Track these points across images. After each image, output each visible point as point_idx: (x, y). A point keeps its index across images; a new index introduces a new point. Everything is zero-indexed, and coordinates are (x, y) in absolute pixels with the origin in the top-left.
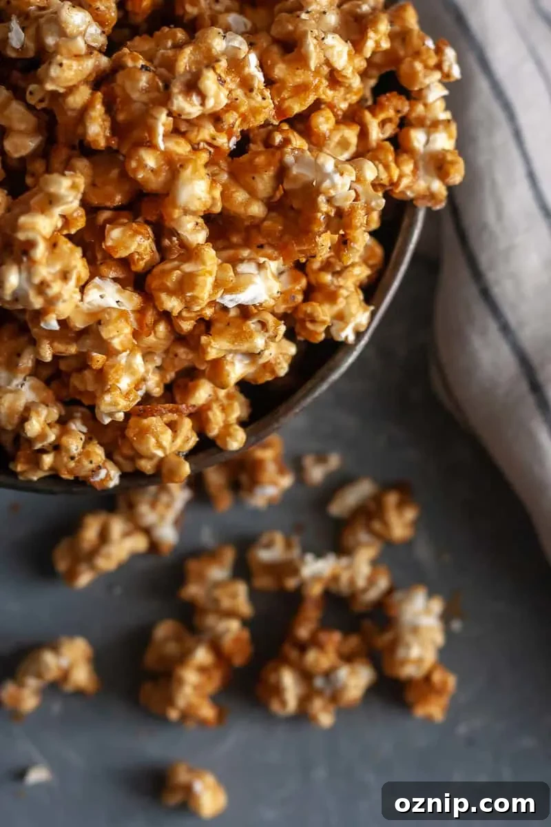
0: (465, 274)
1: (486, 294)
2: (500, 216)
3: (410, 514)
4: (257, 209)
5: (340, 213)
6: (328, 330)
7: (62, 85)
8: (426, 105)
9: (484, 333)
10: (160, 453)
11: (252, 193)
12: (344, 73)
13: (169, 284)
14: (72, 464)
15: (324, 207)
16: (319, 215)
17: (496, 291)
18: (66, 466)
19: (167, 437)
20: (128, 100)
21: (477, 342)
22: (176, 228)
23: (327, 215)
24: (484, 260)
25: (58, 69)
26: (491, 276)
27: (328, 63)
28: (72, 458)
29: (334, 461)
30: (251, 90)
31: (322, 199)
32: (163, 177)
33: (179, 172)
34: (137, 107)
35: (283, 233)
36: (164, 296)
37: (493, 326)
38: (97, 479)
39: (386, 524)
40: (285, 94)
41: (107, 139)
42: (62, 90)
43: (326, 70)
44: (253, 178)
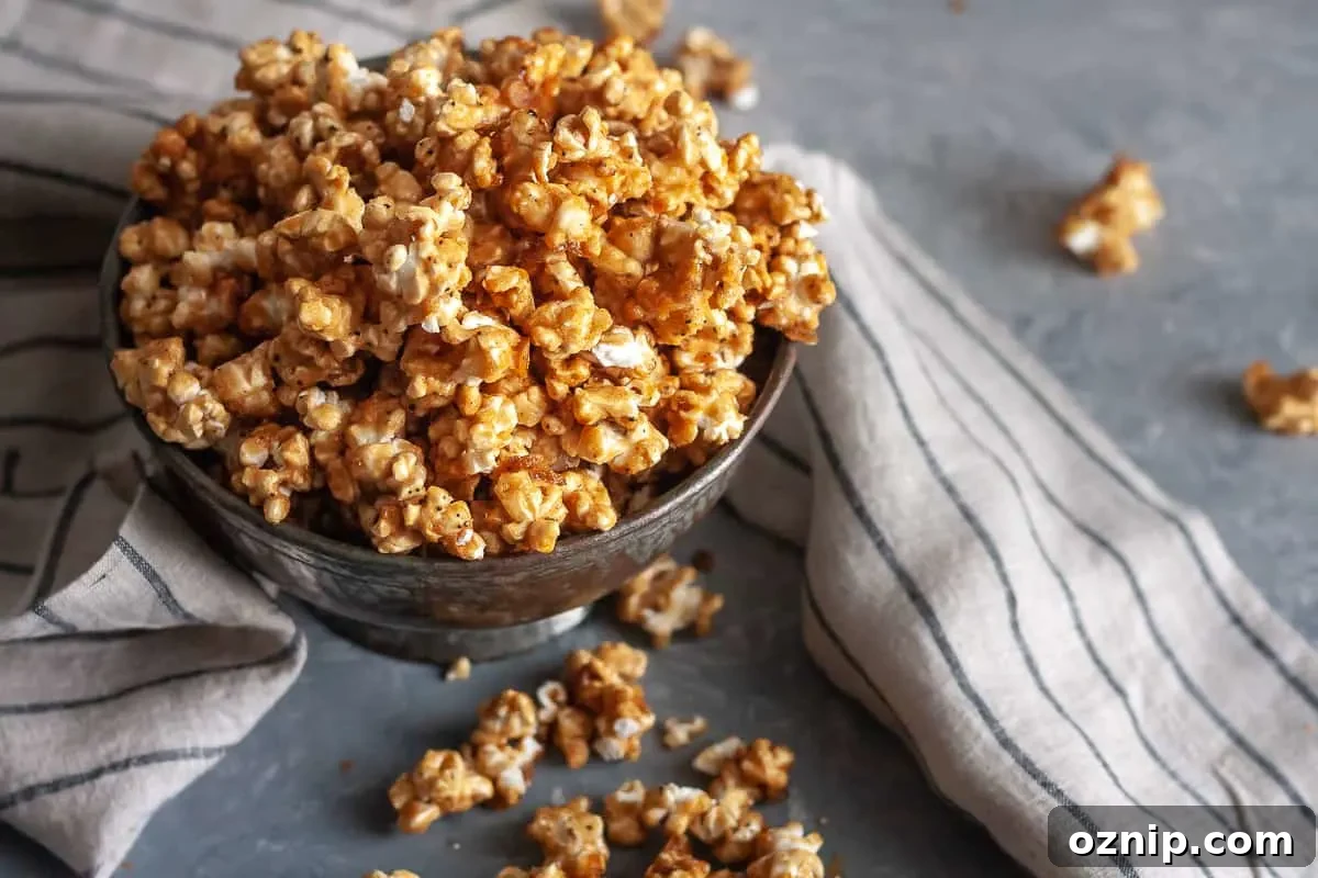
0: (838, 497)
1: (860, 512)
2: (872, 436)
3: (784, 757)
4: (634, 267)
5: (717, 261)
6: (701, 430)
7: (453, 124)
8: (796, 242)
9: (859, 551)
10: (529, 516)
11: (629, 253)
12: (717, 175)
13: (548, 315)
14: (438, 516)
15: (702, 254)
16: (696, 261)
17: (871, 509)
18: (431, 518)
19: (537, 497)
20: (514, 140)
21: (852, 560)
22: (556, 274)
23: (704, 265)
24: (857, 478)
25: (451, 107)
26: (865, 494)
27: (703, 163)
28: (439, 509)
29: (699, 723)
30: (631, 157)
31: (699, 244)
32: (546, 208)
33: (561, 202)
34: (523, 149)
35: (660, 290)
36: (541, 330)
37: (869, 544)
38: (462, 542)
39: (758, 762)
40: (662, 189)
41: (493, 176)
42: (452, 132)
43: (700, 171)
44: (631, 235)
